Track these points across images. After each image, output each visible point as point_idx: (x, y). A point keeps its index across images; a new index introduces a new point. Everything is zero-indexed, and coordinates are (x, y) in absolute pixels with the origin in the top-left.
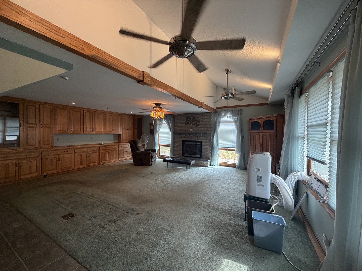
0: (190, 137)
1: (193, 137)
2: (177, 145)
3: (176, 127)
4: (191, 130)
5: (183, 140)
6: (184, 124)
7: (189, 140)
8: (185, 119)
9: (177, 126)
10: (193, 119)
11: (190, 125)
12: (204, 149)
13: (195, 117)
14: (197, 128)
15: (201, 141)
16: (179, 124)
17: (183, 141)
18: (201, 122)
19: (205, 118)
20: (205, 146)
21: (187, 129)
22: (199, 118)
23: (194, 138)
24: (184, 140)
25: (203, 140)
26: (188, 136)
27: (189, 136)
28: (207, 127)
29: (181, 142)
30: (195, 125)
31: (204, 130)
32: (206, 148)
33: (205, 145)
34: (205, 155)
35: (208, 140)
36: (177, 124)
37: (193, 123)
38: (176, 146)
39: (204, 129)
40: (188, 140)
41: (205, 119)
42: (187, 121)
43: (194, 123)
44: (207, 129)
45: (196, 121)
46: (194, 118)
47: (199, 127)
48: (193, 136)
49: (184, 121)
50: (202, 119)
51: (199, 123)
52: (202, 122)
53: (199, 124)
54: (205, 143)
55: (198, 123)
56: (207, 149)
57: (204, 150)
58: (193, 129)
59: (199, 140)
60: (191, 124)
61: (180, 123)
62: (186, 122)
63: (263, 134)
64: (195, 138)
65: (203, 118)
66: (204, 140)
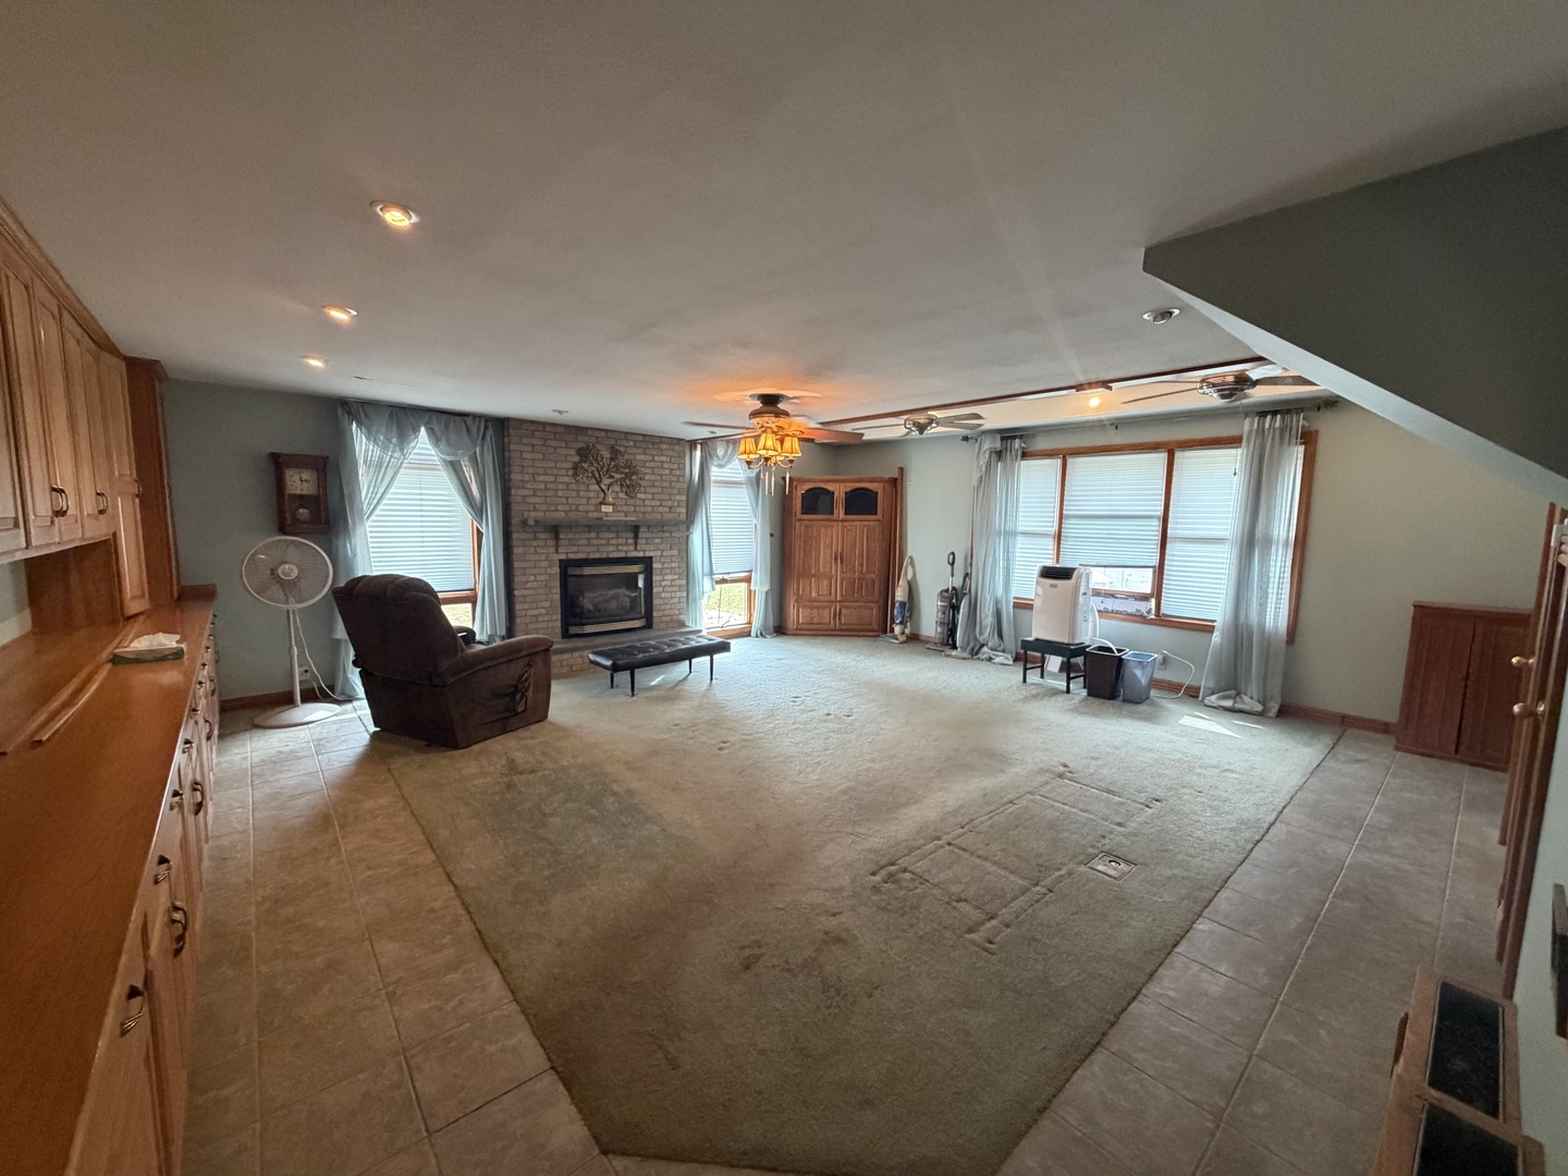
0: (603, 542)
1: (614, 542)
2: (529, 585)
3: (521, 492)
4: (604, 508)
5: (563, 557)
6: (566, 479)
7: (597, 556)
8: (573, 452)
9: (529, 485)
10: (612, 459)
11: (598, 483)
12: (661, 589)
13: (622, 449)
14: (630, 501)
15: (651, 558)
16: (542, 478)
17: (565, 565)
18: (647, 477)
19: (663, 458)
20: (666, 577)
21: (584, 501)
22: (637, 457)
23: (618, 545)
24: (571, 556)
25: (659, 553)
26: (593, 535)
27: (598, 537)
28: (670, 500)
29: (557, 570)
30: (622, 485)
31: (661, 509)
32: (668, 583)
33: (668, 571)
34: (666, 613)
35: (676, 552)
36: (527, 478)
37: (612, 477)
38: (526, 592)
39: (661, 505)
40: (592, 556)
41: (662, 462)
42: (585, 465)
43: (619, 476)
44: (670, 508)
45: (627, 471)
46: (615, 452)
47: (642, 496)
48: (612, 535)
49: (569, 465)
50: (651, 464)
51: (641, 479)
52: (653, 477)
53: (641, 482)
54: (666, 565)
55: (634, 477)
56: (671, 586)
57: (663, 595)
58: (613, 505)
59: (641, 554)
60: (607, 481)
61: (546, 474)
62: (576, 467)
63: (845, 524)
64: (626, 544)
65: (656, 458)
66: (662, 551)
